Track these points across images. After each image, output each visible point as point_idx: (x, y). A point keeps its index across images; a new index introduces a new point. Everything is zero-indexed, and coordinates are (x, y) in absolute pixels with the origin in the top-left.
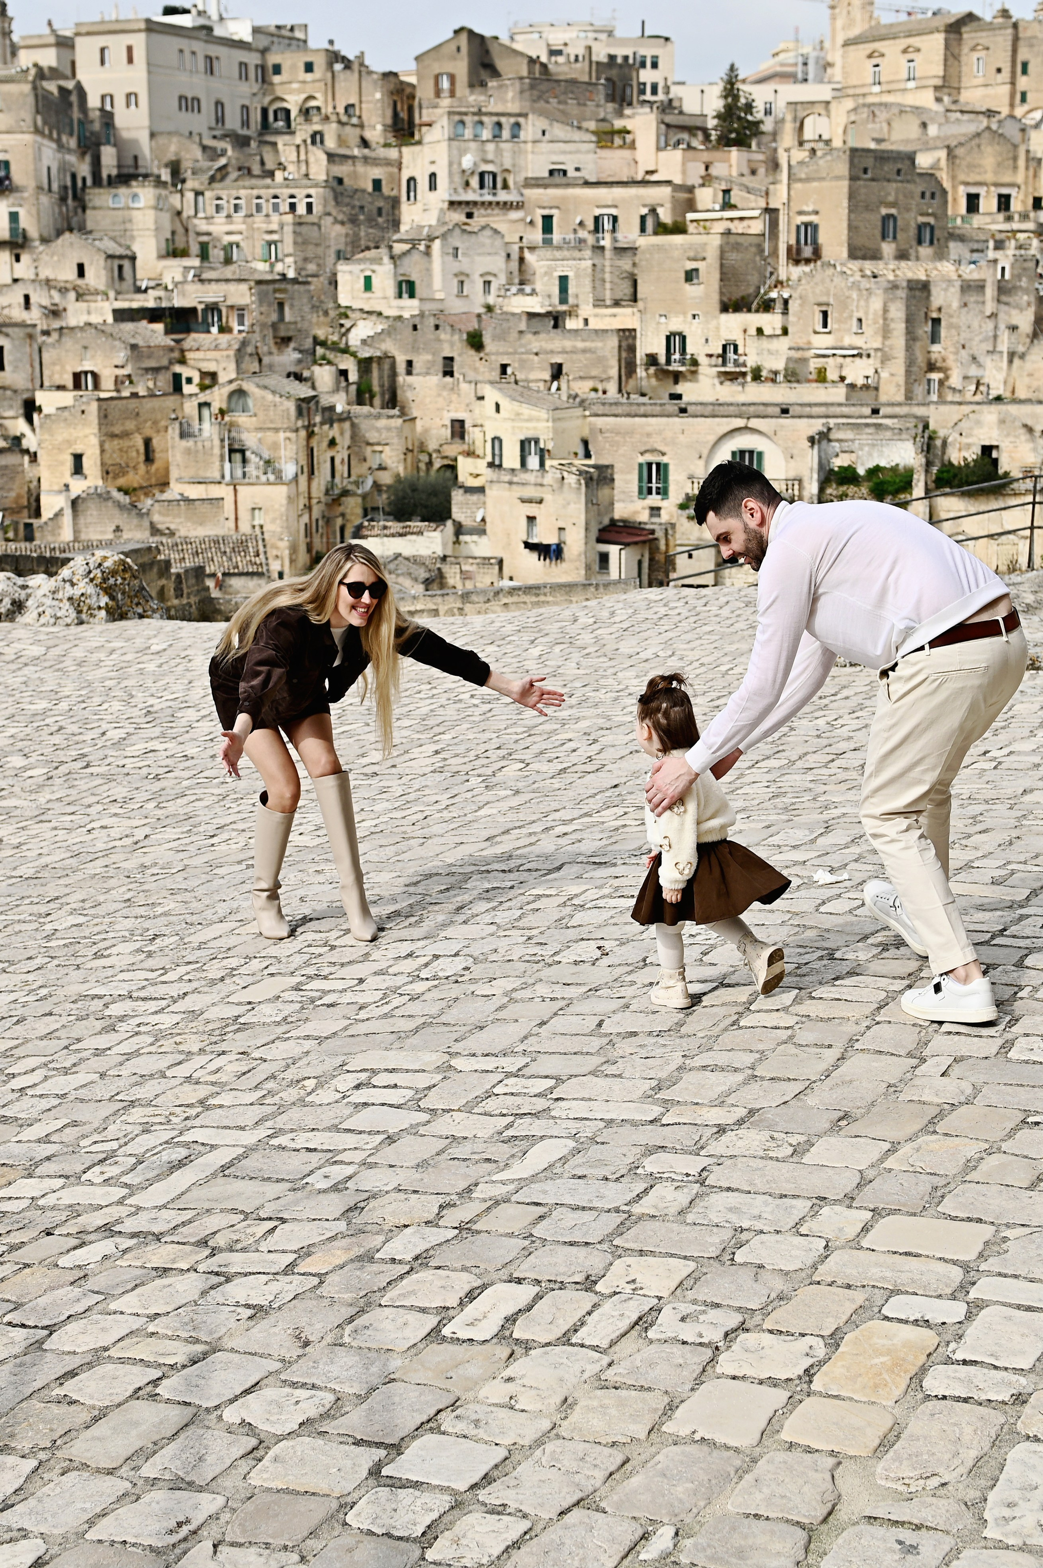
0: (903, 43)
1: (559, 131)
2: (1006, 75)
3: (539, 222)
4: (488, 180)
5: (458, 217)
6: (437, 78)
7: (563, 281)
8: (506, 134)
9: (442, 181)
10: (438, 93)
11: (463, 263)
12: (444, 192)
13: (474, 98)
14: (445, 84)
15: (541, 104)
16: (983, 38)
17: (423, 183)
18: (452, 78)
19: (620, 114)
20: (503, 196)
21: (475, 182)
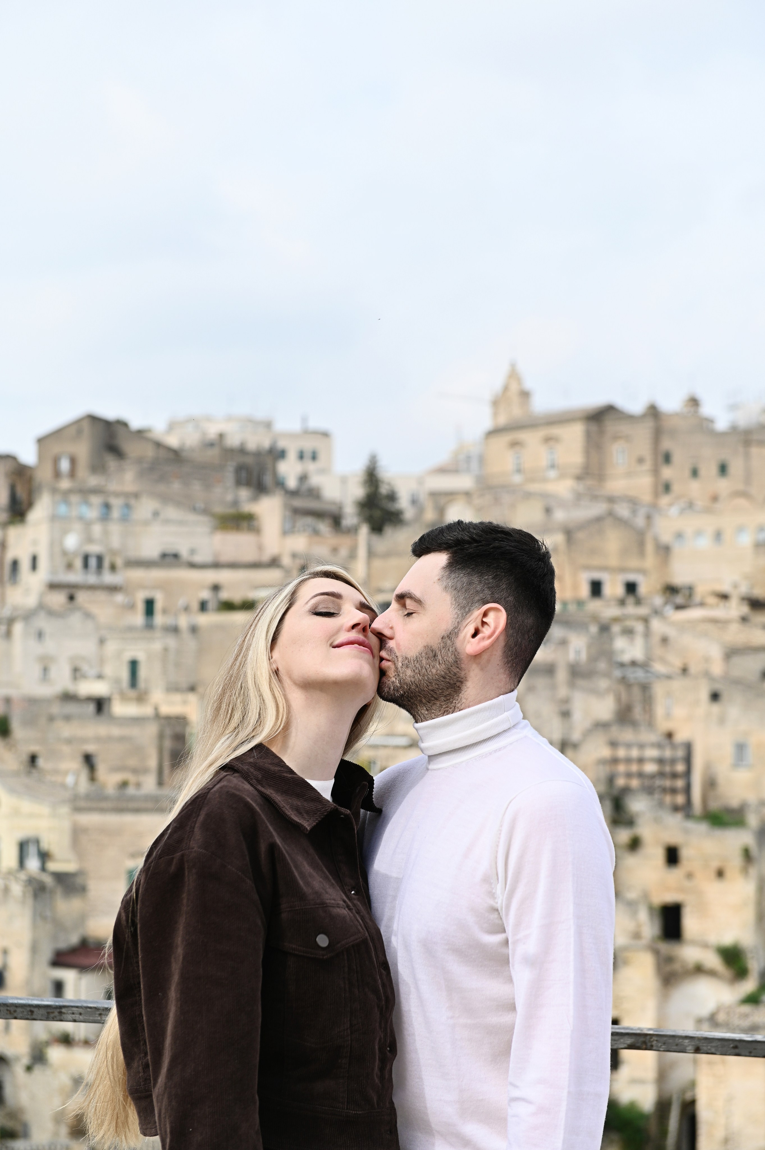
0: (542, 433)
1: (171, 512)
2: (648, 465)
3: (141, 607)
4: (93, 562)
5: (59, 599)
6: (56, 461)
7: (134, 665)
8: (116, 513)
9: (43, 563)
10: (57, 474)
11: (49, 646)
12: (43, 574)
13: (93, 481)
14: (65, 465)
15: (161, 488)
16: (624, 428)
17: (25, 565)
18: (73, 461)
19: (255, 498)
20: (108, 578)
21: (78, 563)
